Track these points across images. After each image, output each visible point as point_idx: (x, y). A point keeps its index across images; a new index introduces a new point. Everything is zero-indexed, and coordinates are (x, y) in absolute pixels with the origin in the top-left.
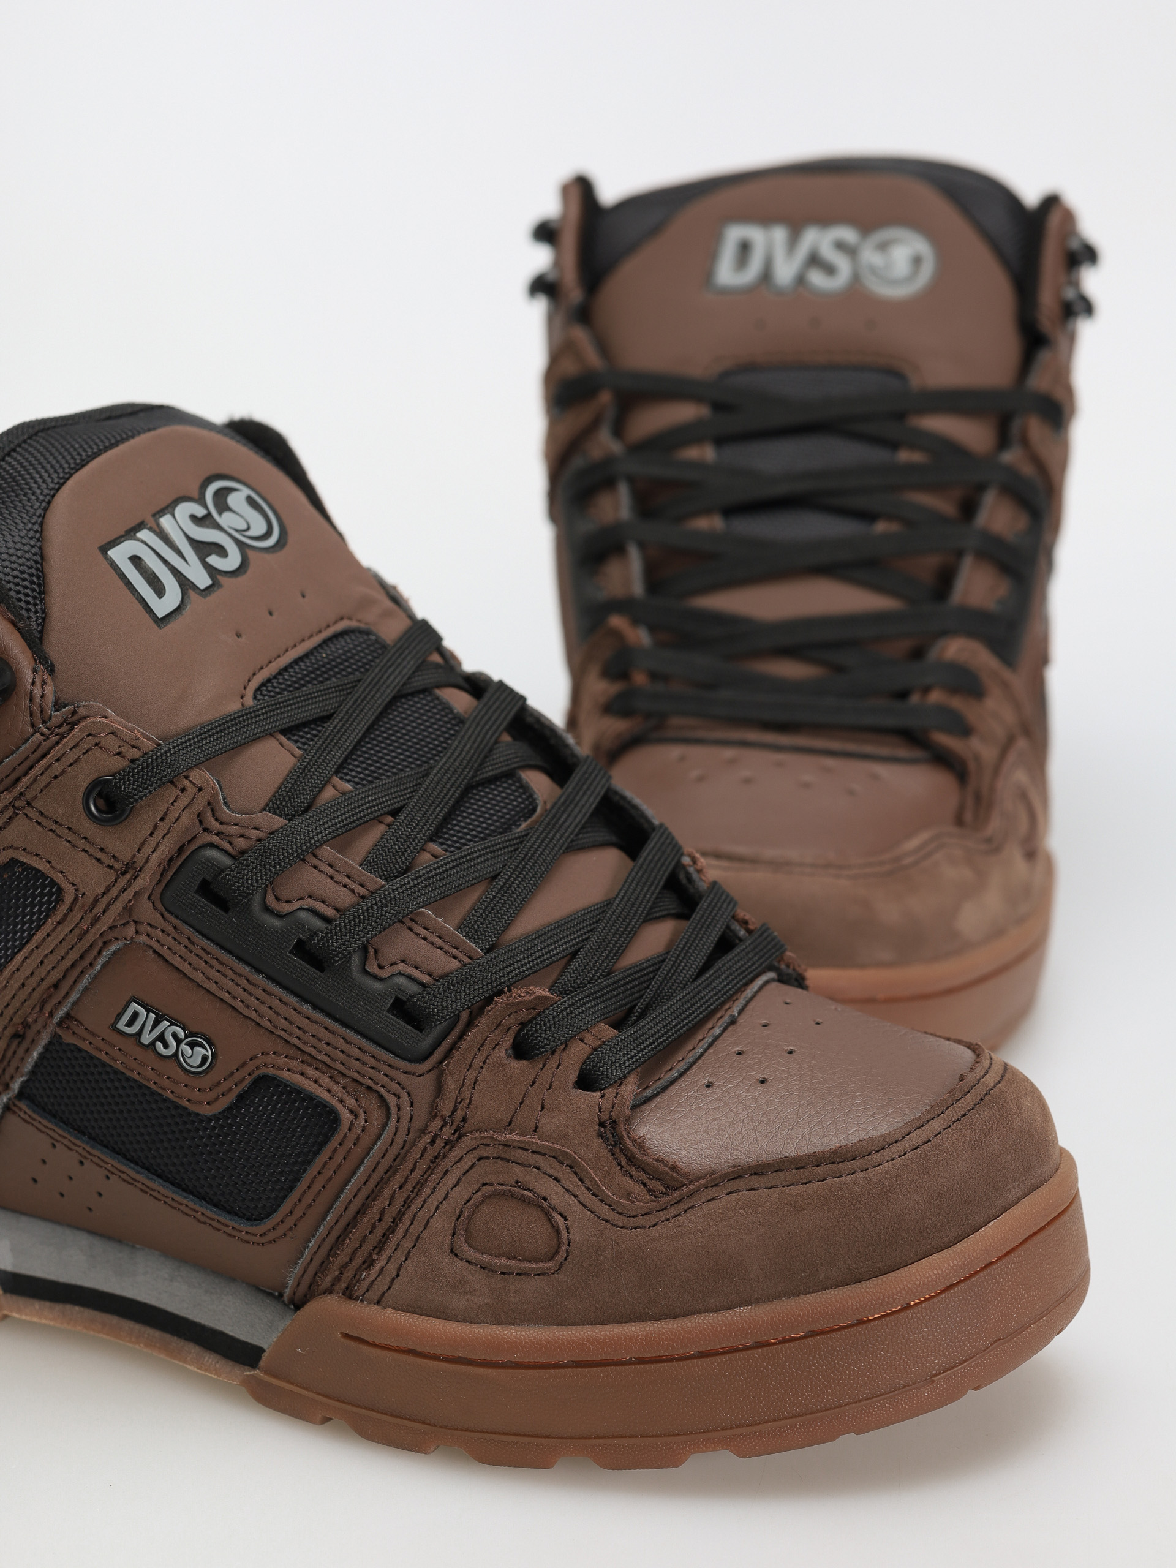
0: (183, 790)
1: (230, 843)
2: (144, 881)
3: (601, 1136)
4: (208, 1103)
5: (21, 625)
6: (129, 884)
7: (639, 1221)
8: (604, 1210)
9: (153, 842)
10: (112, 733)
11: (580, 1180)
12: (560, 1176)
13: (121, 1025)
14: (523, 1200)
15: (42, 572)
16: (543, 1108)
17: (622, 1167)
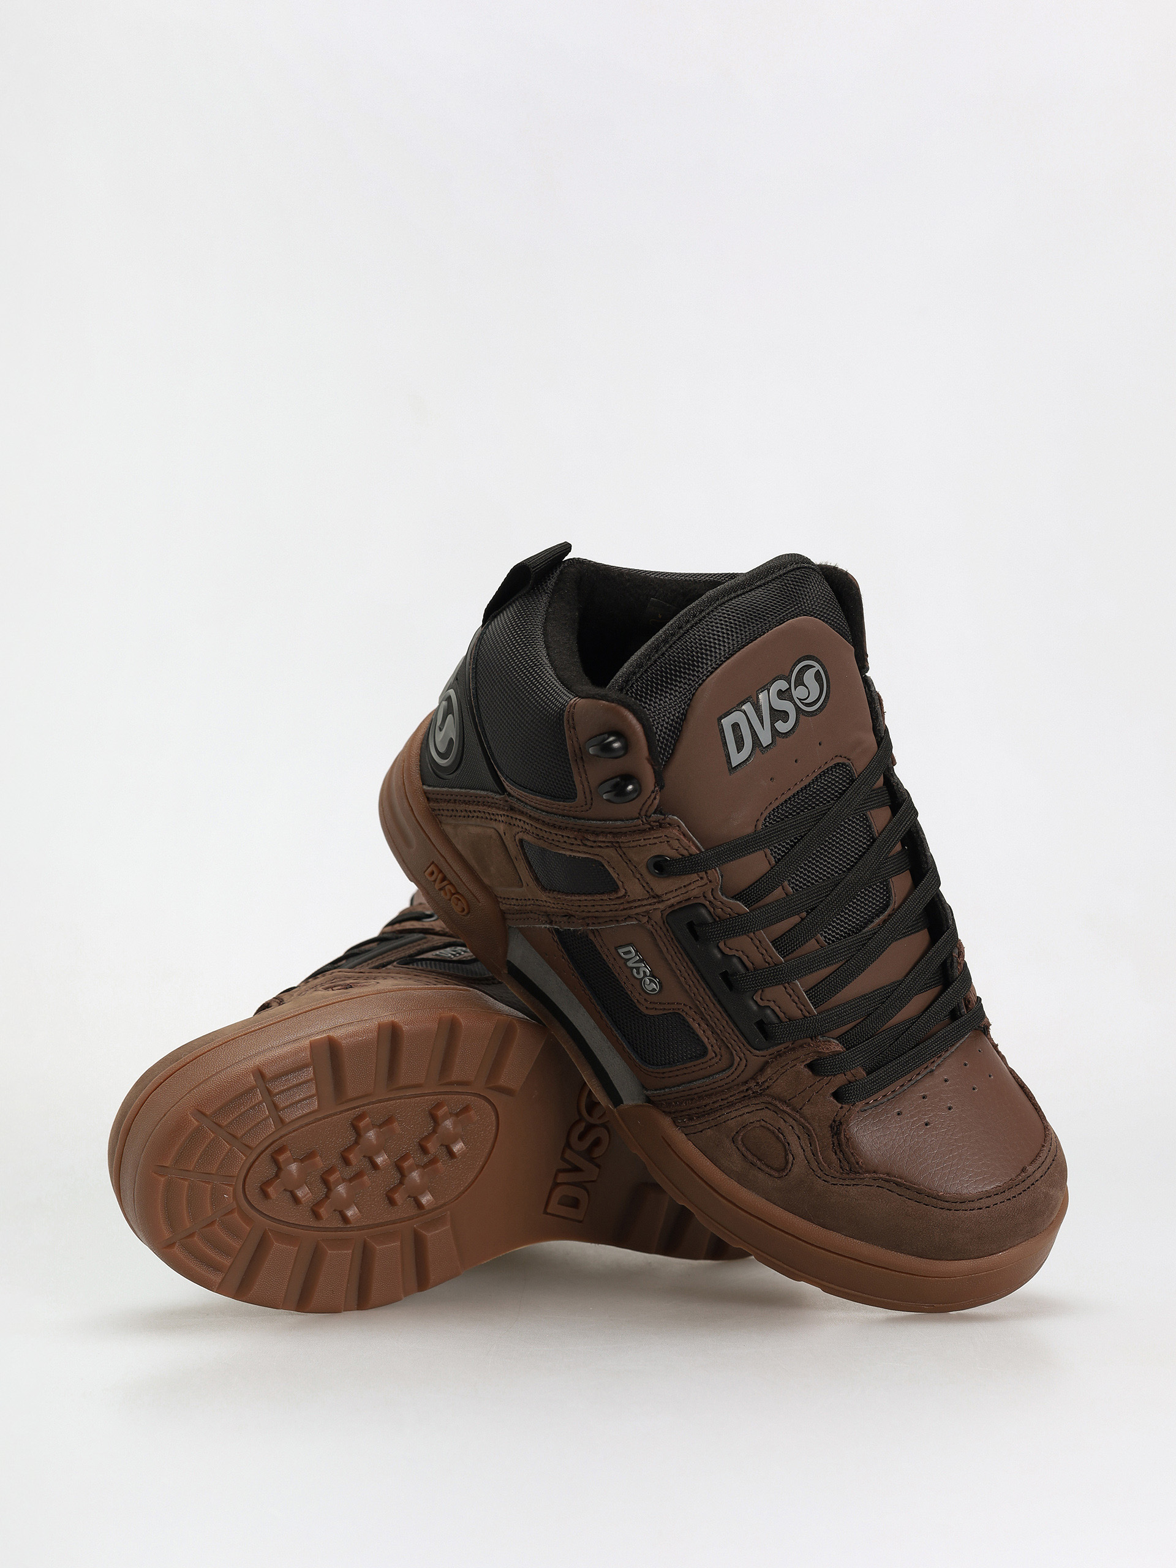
0: (702, 878)
1: (714, 909)
2: (661, 906)
3: (831, 1126)
4: (646, 1008)
5: (656, 768)
6: (655, 903)
7: (829, 1179)
8: (814, 1165)
9: (675, 894)
10: (678, 840)
11: (810, 1144)
12: (801, 1137)
13: (621, 951)
14: (778, 1138)
15: (682, 727)
16: (809, 1101)
17: (834, 1146)
